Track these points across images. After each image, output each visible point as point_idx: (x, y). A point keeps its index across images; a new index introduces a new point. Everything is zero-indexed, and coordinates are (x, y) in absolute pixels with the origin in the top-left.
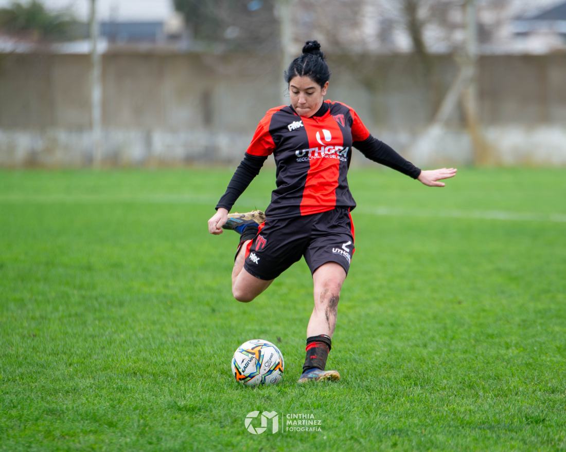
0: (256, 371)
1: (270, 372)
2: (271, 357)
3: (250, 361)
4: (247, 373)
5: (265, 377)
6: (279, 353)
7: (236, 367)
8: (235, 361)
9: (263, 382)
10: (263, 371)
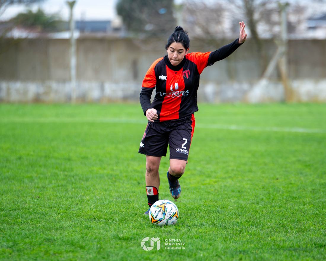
0: (162, 217)
1: (171, 218)
2: (171, 209)
3: (160, 212)
4: (158, 218)
5: (168, 221)
6: (175, 207)
7: (151, 215)
8: (151, 212)
9: (167, 224)
10: (167, 217)
